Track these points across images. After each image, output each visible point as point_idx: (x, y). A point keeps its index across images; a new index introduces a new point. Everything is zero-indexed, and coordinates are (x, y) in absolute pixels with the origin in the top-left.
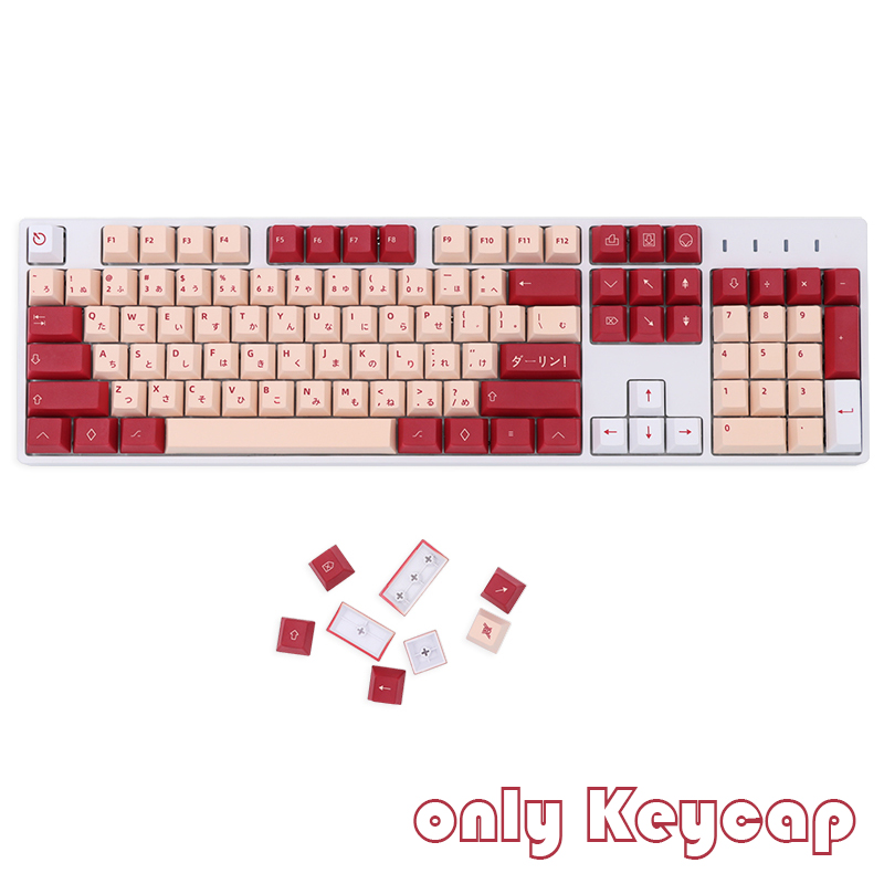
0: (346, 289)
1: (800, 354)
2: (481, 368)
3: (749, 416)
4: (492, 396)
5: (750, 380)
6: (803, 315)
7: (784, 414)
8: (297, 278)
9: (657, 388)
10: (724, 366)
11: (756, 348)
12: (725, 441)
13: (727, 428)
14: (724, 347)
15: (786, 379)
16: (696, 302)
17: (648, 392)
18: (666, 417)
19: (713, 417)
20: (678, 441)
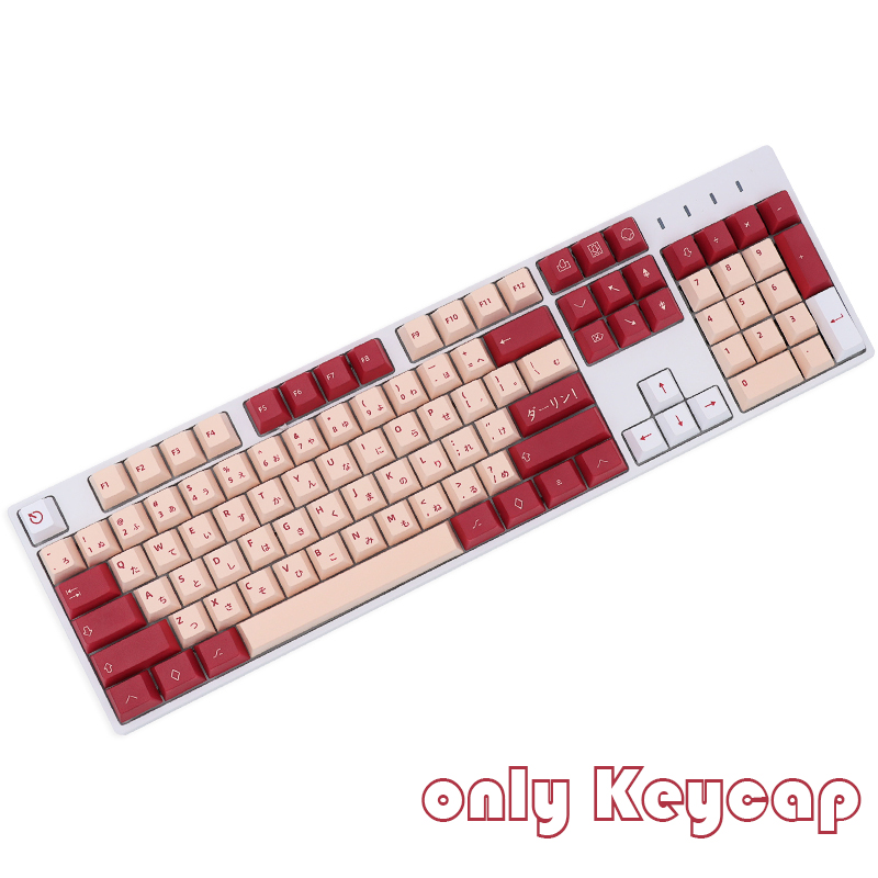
0: (345, 424)
1: (774, 288)
2: (504, 436)
3: (757, 363)
4: (526, 458)
5: (741, 331)
6: (759, 252)
7: (785, 347)
8: (296, 436)
9: (665, 377)
10: (714, 331)
11: (734, 301)
12: (749, 395)
13: (745, 383)
14: (706, 313)
15: (772, 315)
16: (661, 285)
17: (661, 385)
18: (685, 400)
19: (726, 379)
20: (709, 416)
